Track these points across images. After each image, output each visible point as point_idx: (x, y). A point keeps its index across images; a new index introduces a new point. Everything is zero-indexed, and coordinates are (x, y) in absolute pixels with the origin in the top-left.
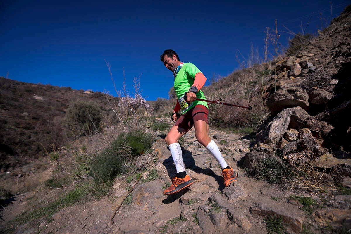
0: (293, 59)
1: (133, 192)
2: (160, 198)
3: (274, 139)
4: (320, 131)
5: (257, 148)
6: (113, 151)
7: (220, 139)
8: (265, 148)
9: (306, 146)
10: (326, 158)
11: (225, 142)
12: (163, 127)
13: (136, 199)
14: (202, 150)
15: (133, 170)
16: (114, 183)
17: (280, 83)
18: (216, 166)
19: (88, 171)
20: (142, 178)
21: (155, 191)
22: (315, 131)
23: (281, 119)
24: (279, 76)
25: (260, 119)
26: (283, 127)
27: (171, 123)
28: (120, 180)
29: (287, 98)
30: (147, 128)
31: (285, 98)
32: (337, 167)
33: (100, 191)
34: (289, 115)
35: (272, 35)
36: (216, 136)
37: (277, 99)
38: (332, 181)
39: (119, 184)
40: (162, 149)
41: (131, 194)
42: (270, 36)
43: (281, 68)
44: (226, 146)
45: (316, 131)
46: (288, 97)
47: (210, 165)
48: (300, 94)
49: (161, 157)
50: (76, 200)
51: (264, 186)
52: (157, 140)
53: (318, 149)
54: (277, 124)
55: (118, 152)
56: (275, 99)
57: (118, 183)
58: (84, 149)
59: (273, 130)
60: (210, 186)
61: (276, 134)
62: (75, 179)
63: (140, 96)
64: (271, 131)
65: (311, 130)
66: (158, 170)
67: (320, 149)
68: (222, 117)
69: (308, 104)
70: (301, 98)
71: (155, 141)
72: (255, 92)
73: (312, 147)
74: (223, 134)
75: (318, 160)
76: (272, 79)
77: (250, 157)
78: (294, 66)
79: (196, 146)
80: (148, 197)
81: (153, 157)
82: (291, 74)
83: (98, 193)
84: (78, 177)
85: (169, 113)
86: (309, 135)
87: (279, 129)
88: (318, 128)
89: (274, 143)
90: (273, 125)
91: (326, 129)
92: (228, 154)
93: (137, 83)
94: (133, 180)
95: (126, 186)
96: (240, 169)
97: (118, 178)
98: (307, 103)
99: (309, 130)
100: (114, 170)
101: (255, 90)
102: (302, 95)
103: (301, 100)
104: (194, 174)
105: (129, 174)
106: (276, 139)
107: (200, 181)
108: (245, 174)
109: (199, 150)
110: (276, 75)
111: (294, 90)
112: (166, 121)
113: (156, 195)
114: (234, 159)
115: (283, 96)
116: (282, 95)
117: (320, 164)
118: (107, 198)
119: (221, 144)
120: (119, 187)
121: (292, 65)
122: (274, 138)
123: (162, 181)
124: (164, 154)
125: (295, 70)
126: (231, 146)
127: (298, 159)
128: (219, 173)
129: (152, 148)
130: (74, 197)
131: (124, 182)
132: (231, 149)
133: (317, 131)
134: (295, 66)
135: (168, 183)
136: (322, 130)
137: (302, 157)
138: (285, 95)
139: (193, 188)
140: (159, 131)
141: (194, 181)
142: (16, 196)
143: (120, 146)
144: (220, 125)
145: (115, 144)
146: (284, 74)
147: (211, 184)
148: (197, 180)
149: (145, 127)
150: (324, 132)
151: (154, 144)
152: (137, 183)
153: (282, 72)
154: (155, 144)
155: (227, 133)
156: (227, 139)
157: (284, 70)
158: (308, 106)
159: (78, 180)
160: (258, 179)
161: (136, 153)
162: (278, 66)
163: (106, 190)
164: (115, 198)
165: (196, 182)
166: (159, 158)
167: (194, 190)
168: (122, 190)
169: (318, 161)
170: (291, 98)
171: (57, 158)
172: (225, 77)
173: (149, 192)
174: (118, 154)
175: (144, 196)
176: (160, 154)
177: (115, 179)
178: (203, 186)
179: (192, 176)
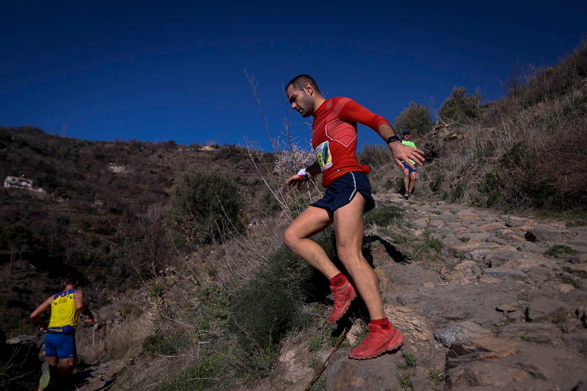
1: (325, 373)
6: (275, 278)
7: (548, 243)
11: (568, 250)
12: (385, 215)
14: (495, 273)
16: (282, 350)
18: (545, 319)
19: (224, 322)
20: (343, 340)
21: (380, 375)
27: (403, 204)
28: (294, 344)
33: (253, 367)
36: (534, 234)
39: (292, 353)
40: (389, 270)
41: (322, 378)
44: (570, 261)
47: (527, 312)
49: (387, 291)
55: (285, 279)
57: (289, 349)
58: (213, 274)
60: (532, 374)
62: (200, 338)
68: (548, 181)
74: (558, 227)
79: (477, 261)
80: (363, 388)
83: (250, 370)
84: (205, 333)
85: (397, 179)
94: (323, 345)
95: (309, 357)
97: (289, 338)
100: (279, 320)
104: (479, 336)
105: (313, 330)
107: (500, 355)
109: (487, 273)
112: (390, 202)
113: (382, 385)
118: (270, 384)
119: (553, 257)
120: (294, 360)
124: (393, 282)
128: (557, 337)
131: (304, 347)
135: (411, 356)
141: (482, 355)
143: (290, 265)
144: (542, 203)
145: (277, 261)
147: (535, 369)
148: (491, 354)
152: (334, 351)
155: (568, 225)
156: (572, 241)
159: (205, 339)
163: (265, 365)
164: (286, 385)
165: (487, 358)
167: (485, 380)
168: (301, 366)
171: (160, 291)
173: (365, 377)
174: (285, 284)
175: (353, 384)
176: (385, 282)
177: (282, 342)
178: (510, 369)
179: (474, 342)
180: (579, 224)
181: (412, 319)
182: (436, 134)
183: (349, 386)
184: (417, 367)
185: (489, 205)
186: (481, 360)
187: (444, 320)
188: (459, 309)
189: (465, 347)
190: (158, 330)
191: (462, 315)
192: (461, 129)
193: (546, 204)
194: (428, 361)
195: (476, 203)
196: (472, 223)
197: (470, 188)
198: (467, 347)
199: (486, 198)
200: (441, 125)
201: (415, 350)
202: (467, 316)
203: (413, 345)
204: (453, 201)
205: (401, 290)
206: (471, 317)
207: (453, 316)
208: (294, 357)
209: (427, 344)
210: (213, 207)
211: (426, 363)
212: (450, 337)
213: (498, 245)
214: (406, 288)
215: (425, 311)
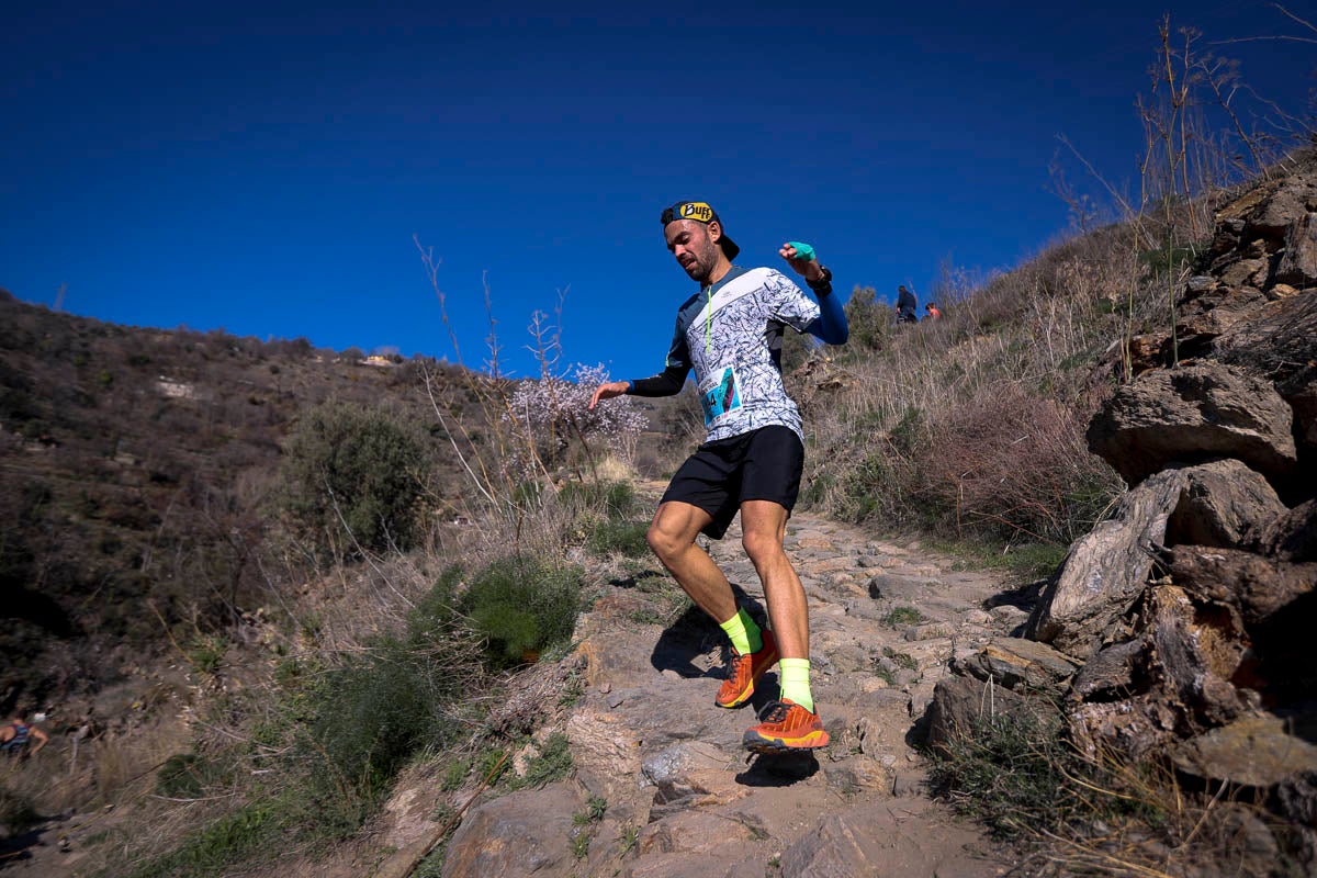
0: (1309, 186)
2: (551, 866)
3: (1079, 622)
4: (1233, 602)
5: (979, 666)
7: (893, 601)
8: (1010, 667)
9: (1159, 669)
10: (1251, 738)
11: (914, 617)
13: (458, 863)
15: (475, 736)
16: (397, 788)
17: (1213, 323)
20: (506, 770)
21: (535, 834)
22: (1211, 603)
23: (1125, 525)
24: (1225, 277)
25: (1105, 502)
26: (1126, 565)
28: (421, 776)
29: (1170, 417)
30: (579, 540)
31: (1160, 420)
32: (1291, 788)
33: (327, 821)
34: (1162, 505)
35: (1221, 61)
36: (882, 585)
37: (1124, 421)
38: (1268, 852)
39: (411, 794)
40: (607, 645)
42: (1211, 65)
43: (1239, 239)
44: (906, 638)
45: (1217, 603)
46: (1172, 413)
48: (1231, 402)
50: (237, 856)
51: (964, 847)
52: (599, 602)
53: (1201, 691)
54: (1098, 548)
55: (425, 653)
56: (1119, 423)
57: (409, 787)
58: (311, 633)
59: (1078, 579)
60: (753, 829)
61: (1084, 599)
62: (257, 763)
63: (599, 375)
64: (1067, 581)
65: (1191, 597)
66: (574, 738)
67: (1211, 691)
68: (941, 486)
69: (1287, 448)
70: (1243, 418)
71: (588, 608)
72: (1102, 364)
73: (1182, 680)
75: (1210, 741)
76: (1191, 294)
77: (943, 706)
78: (1301, 228)
80: (501, 858)
81: (565, 679)
82: (1282, 271)
84: (269, 752)
86: (1179, 618)
87: (1104, 575)
88: (1223, 589)
89: (1087, 642)
90: (1079, 554)
91: (1265, 595)
92: (895, 679)
93: (546, 337)
94: (468, 779)
95: (438, 802)
96: (912, 757)
97: (416, 765)
98: (1280, 442)
99: (1185, 592)
100: (394, 731)
101: (1108, 350)
102: (1244, 406)
103: (1241, 427)
105: (458, 750)
106: (1092, 620)
107: (720, 800)
108: (922, 783)
110: (1213, 274)
111: (1202, 380)
114: (910, 706)
115: (1151, 410)
116: (1148, 405)
117: (1222, 762)
118: (353, 854)
119: (890, 628)
120: (409, 807)
121: (1292, 225)
122: (1080, 617)
123: (579, 791)
124: (611, 665)
125: (1303, 249)
126: (924, 638)
127: (1118, 730)
129: (575, 638)
130: (230, 841)
131: (434, 785)
132: (915, 654)
133: (1221, 599)
134: (1306, 226)
135: (602, 800)
136: (1245, 596)
137: (1134, 725)
138: (1159, 404)
139: (681, 830)
140: (619, 558)
141: (697, 799)
142: (51, 825)
144: (933, 525)
146: (1253, 270)
147: (759, 822)
148: (708, 798)
149: (568, 537)
150: (1255, 607)
151: (583, 619)
152: (482, 791)
153: (1244, 258)
154: (586, 621)
156: (933, 600)
157: (1256, 248)
158: (1287, 455)
159: (267, 766)
160: (959, 812)
161: (505, 657)
162: (1227, 227)
163: (352, 816)
164: (383, 856)
165: (702, 804)
166: (587, 685)
167: (684, 842)
168: (419, 820)
169: (1212, 747)
170: (1188, 420)
171: (214, 662)
172: (1003, 276)
173: (507, 839)
174: (422, 662)
175: (484, 851)
176: (595, 666)
177: (402, 772)
178: (725, 823)
179: (689, 777)
180: (971, 566)
181: (615, 735)
182: (808, 373)
183: (478, 855)
184: (606, 821)
185: (860, 520)
186: (694, 808)
187: (665, 738)
188: (691, 719)
189: (677, 786)
190: (201, 743)
191: (695, 729)
192: (851, 370)
193: (938, 527)
194: (624, 809)
195: (841, 516)
196: (813, 555)
197: (837, 485)
198: (679, 786)
199: (858, 507)
200: (818, 357)
201: (611, 790)
202: (701, 732)
203: (611, 781)
204: (809, 508)
205: (621, 682)
206: (708, 733)
207: (678, 731)
208: (412, 802)
209: (630, 779)
210: (371, 487)
211: (620, 814)
212: (662, 769)
213: (818, 603)
214: (632, 677)
215: (638, 721)
